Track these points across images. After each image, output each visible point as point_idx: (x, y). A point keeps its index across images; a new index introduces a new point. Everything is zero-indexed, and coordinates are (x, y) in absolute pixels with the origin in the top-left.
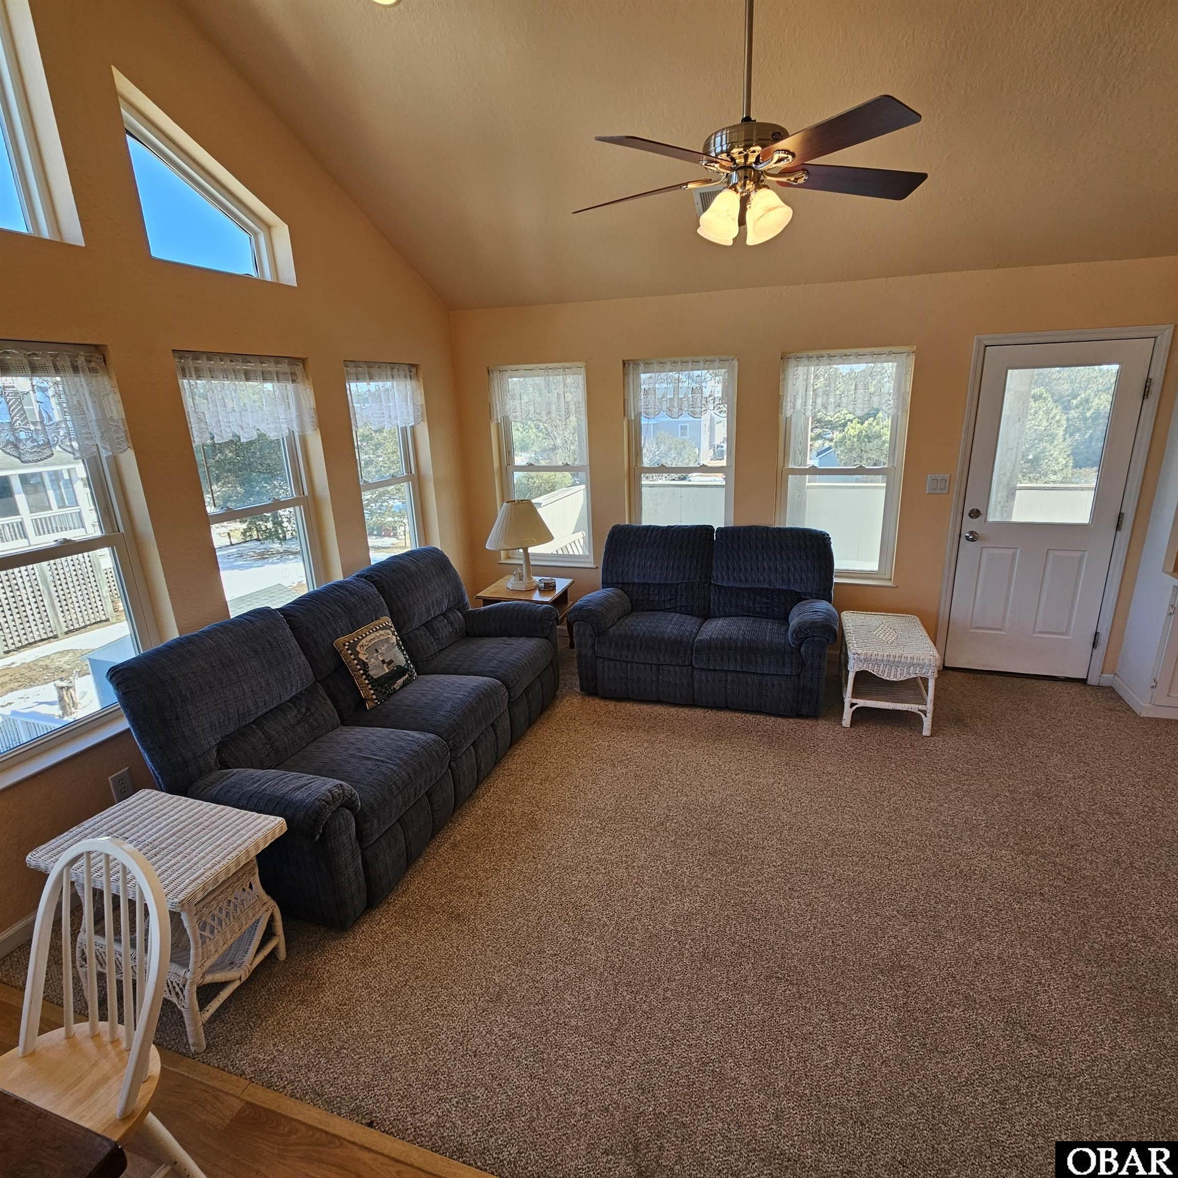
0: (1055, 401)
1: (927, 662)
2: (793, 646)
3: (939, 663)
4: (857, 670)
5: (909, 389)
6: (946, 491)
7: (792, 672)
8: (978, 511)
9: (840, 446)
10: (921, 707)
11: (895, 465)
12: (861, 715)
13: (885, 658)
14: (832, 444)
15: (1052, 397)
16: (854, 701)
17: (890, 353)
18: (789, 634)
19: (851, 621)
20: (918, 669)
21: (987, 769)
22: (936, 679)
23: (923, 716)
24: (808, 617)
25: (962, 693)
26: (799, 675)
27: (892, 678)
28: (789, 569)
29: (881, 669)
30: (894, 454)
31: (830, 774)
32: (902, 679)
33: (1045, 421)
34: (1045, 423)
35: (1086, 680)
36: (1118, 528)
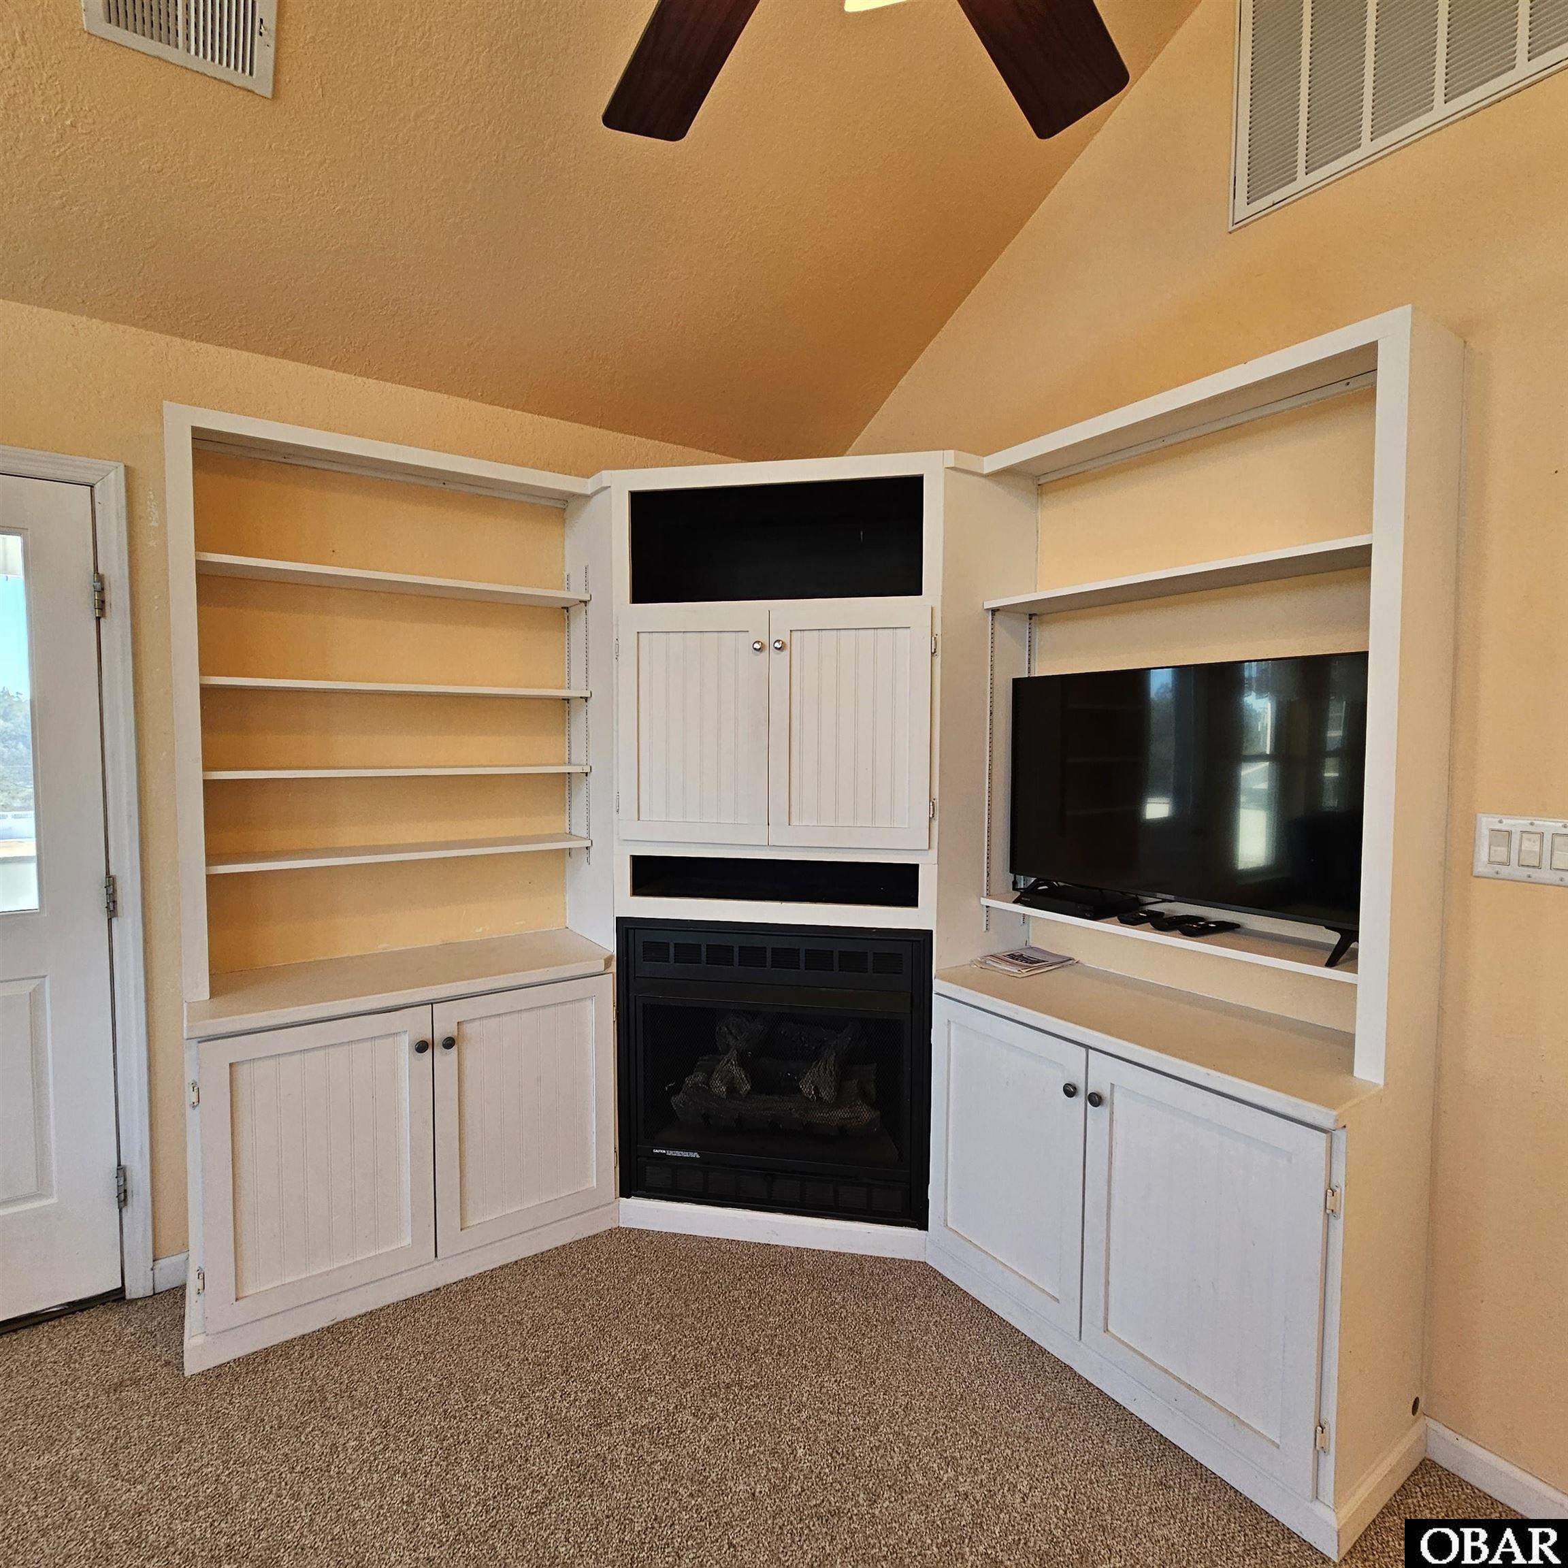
35: (122, 1290)
36: (112, 909)
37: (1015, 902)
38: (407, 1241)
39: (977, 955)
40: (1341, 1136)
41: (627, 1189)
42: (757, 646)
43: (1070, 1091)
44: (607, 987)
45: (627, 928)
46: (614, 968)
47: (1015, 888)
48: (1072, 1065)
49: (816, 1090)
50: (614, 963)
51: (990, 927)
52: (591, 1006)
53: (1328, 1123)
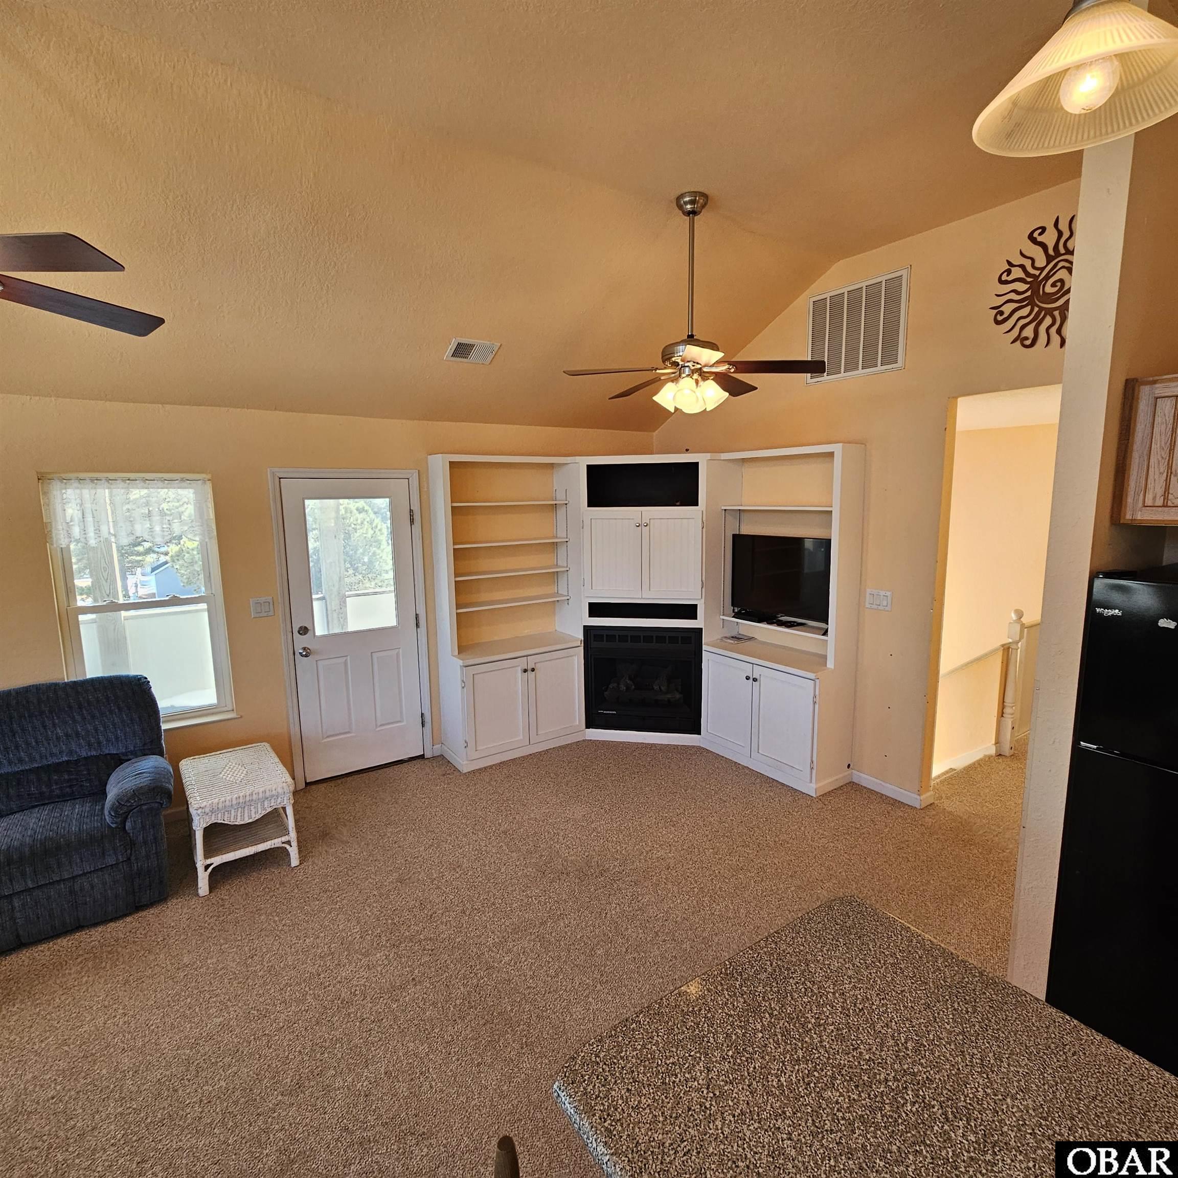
0: (375, 513)
1: (280, 791)
2: (113, 826)
3: (292, 788)
4: (205, 826)
5: (212, 515)
6: (271, 613)
7: (117, 859)
8: (306, 628)
9: (178, 560)
10: (284, 839)
11: (213, 592)
12: (219, 875)
13: (234, 802)
14: (168, 558)
15: (372, 510)
16: (209, 862)
17: (182, 480)
18: (106, 812)
19: (190, 768)
20: (273, 801)
21: (356, 875)
22: (294, 805)
23: (288, 847)
24: (130, 785)
25: (326, 804)
26: (129, 859)
27: (247, 821)
28: (96, 730)
29: (233, 815)
30: (210, 581)
31: (187, 966)
32: (258, 816)
33: (370, 529)
34: (371, 532)
35: (424, 755)
36: (417, 626)
37: (733, 617)
38: (521, 737)
39: (720, 637)
40: (817, 681)
41: (588, 726)
42: (638, 525)
43: (748, 678)
44: (581, 650)
45: (587, 629)
46: (583, 645)
47: (733, 612)
48: (747, 670)
49: (660, 687)
50: (583, 643)
51: (725, 626)
52: (576, 658)
53: (813, 677)
